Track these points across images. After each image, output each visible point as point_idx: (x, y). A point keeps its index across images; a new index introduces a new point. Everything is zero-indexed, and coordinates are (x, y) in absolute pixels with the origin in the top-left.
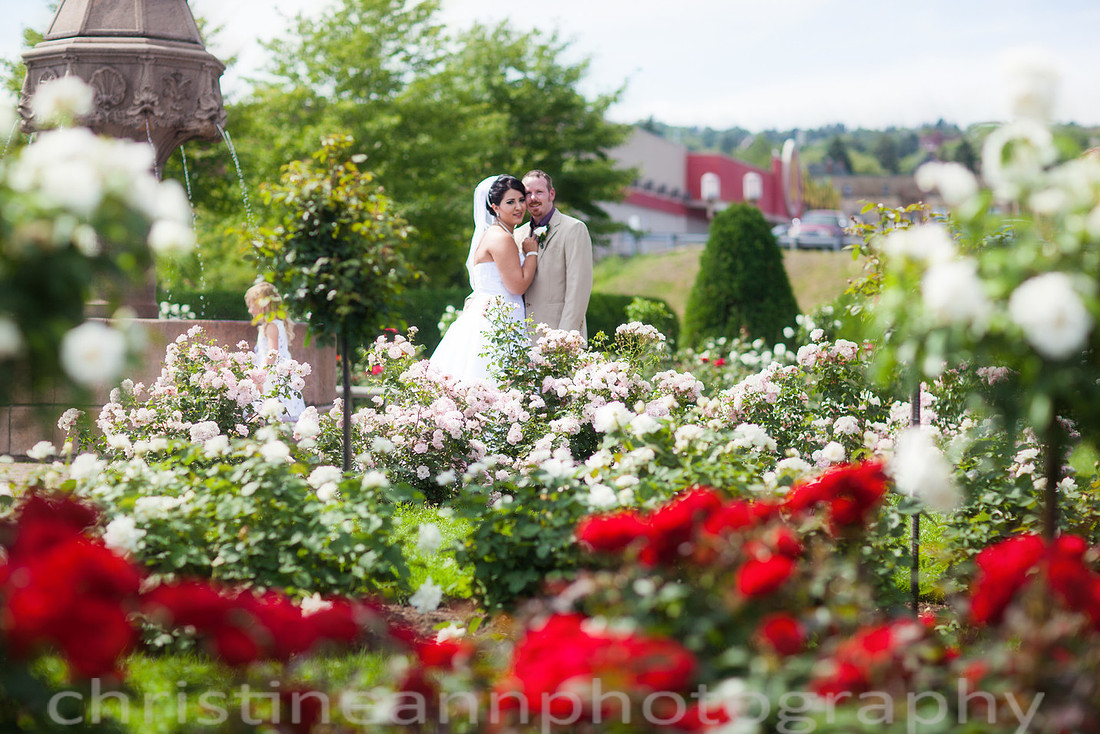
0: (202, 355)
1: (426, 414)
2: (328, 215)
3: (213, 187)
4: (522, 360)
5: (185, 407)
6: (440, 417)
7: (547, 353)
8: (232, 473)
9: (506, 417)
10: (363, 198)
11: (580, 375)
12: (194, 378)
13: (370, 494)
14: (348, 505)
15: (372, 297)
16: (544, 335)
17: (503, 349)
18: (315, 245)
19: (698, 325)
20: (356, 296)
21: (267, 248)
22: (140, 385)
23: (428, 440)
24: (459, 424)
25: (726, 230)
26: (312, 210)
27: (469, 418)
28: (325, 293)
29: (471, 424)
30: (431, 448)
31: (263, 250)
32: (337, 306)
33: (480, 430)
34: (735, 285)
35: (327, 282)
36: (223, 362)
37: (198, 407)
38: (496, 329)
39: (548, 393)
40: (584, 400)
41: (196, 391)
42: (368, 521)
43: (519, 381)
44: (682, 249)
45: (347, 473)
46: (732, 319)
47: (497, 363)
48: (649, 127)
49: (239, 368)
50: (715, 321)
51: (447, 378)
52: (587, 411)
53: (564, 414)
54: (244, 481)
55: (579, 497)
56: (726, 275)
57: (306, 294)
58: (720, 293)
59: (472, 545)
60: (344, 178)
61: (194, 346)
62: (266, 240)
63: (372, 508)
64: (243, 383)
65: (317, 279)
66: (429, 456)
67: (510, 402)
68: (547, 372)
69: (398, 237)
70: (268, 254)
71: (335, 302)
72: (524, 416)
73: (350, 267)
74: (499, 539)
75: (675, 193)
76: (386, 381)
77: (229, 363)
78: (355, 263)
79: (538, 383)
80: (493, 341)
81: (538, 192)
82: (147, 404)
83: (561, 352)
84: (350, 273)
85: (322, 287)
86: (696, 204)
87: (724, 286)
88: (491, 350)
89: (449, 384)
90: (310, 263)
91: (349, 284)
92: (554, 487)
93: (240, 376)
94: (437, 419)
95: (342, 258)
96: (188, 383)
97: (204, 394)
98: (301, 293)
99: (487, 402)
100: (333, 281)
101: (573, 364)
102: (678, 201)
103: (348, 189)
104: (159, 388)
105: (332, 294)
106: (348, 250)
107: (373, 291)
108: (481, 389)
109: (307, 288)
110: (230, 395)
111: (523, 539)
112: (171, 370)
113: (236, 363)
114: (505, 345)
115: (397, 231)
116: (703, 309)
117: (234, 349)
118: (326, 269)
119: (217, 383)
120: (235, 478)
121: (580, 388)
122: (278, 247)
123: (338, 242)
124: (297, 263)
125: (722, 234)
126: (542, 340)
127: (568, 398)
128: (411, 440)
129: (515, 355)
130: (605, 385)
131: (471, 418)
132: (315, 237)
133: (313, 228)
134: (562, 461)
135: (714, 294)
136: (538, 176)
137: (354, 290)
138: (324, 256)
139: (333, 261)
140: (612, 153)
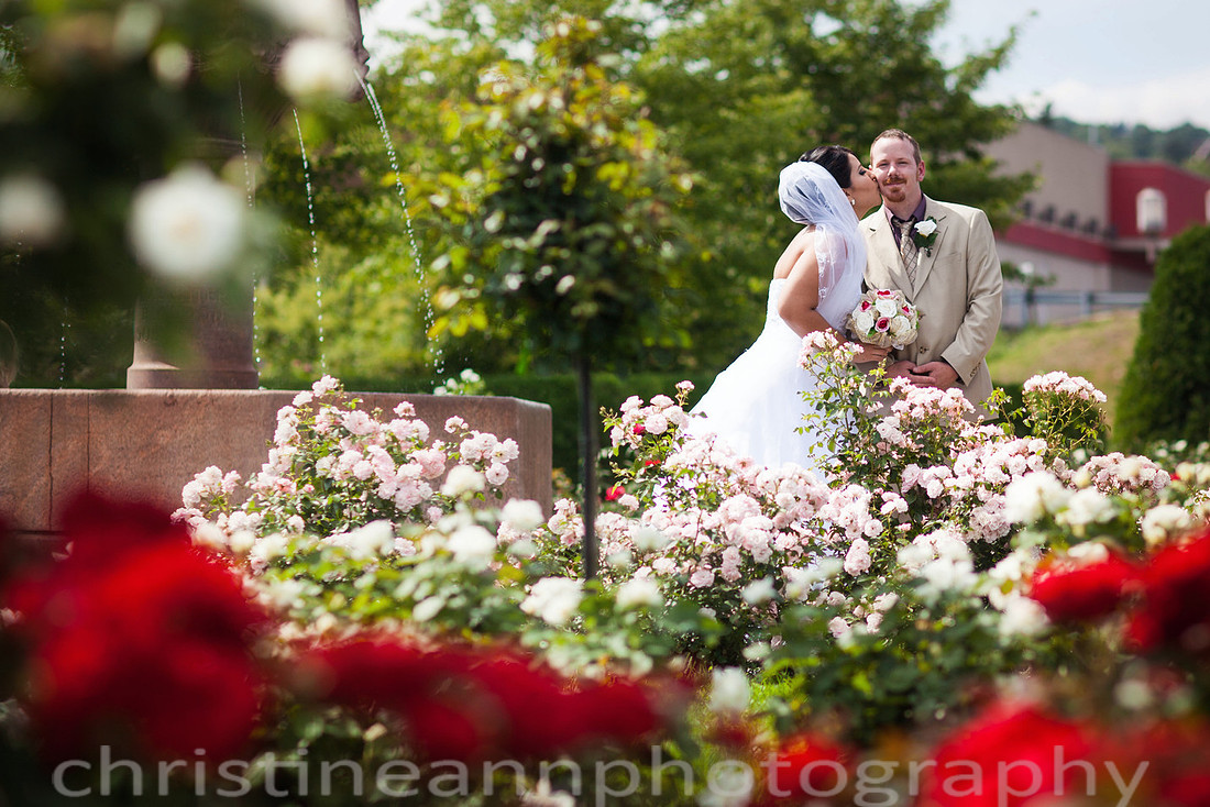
0: (336, 425)
1: (710, 521)
2: (556, 151)
3: (340, 206)
4: (867, 439)
5: (307, 512)
6: (734, 525)
7: (909, 426)
8: (398, 583)
9: (841, 531)
10: (615, 125)
11: (965, 460)
12: (323, 465)
13: (630, 619)
14: (593, 638)
15: (631, 289)
16: (904, 398)
17: (835, 422)
18: (536, 201)
19: (1139, 425)
20: (607, 286)
21: (454, 210)
22: (233, 475)
23: (713, 566)
24: (764, 537)
25: (1182, 269)
26: (533, 142)
27: (781, 531)
28: (552, 281)
29: (784, 542)
30: (719, 580)
31: (447, 212)
32: (574, 304)
33: (800, 550)
34: (1199, 359)
35: (555, 262)
36: (372, 436)
37: (330, 511)
38: (824, 387)
39: (911, 492)
40: (973, 501)
41: (326, 486)
42: (627, 663)
43: (863, 473)
44: (1103, 317)
45: (593, 584)
46: (1193, 415)
47: (825, 444)
48: (1046, 121)
49: (399, 447)
50: (1166, 418)
51: (744, 464)
52: (978, 519)
53: (938, 526)
54: (419, 595)
55: (985, 619)
56: (1184, 342)
57: (522, 285)
58: (1175, 372)
59: (802, 706)
60: (583, 92)
61: (323, 411)
62: (454, 198)
63: (636, 641)
64: (405, 470)
65: (539, 256)
66: (715, 592)
67: (851, 506)
68: (910, 457)
69: (674, 189)
70: (457, 219)
71: (571, 297)
72: (874, 527)
73: (597, 237)
74: (848, 694)
75: (1091, 227)
76: (642, 471)
77: (382, 438)
78: (604, 230)
79: (895, 478)
80: (819, 407)
81: (900, 162)
82: (244, 506)
83: (933, 424)
84: (596, 248)
85: (546, 271)
86: (1129, 244)
87: (1181, 361)
88: (817, 422)
89: (748, 474)
90: (526, 232)
91: (593, 267)
92: (938, 611)
93: (400, 460)
94: (729, 530)
95: (580, 224)
96: (313, 472)
97: (339, 490)
98: (513, 282)
99: (812, 503)
100: (565, 260)
101: (952, 446)
102: (1097, 239)
103: (592, 107)
104: (265, 478)
105: (566, 283)
106: (591, 210)
107: (633, 278)
108: (802, 481)
109: (522, 272)
110: (385, 491)
111: (889, 693)
112: (284, 451)
113: (394, 439)
114: (840, 414)
115: (674, 179)
116: (1147, 399)
117: (388, 417)
118: (554, 239)
119: (361, 470)
120: (402, 592)
121: (965, 481)
122: (471, 208)
123: (575, 199)
124: (506, 230)
125: (1176, 275)
126: (899, 405)
127: (946, 498)
128: (686, 565)
129: (855, 430)
130: (1007, 477)
131: (786, 530)
132: (534, 190)
133: (531, 173)
134: (954, 562)
135: (1164, 374)
136: (901, 137)
137: (601, 275)
138: (549, 218)
139: (567, 226)
140: (991, 151)
